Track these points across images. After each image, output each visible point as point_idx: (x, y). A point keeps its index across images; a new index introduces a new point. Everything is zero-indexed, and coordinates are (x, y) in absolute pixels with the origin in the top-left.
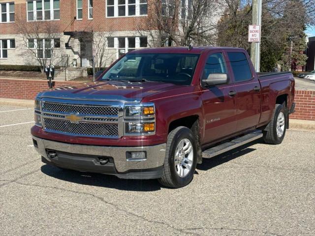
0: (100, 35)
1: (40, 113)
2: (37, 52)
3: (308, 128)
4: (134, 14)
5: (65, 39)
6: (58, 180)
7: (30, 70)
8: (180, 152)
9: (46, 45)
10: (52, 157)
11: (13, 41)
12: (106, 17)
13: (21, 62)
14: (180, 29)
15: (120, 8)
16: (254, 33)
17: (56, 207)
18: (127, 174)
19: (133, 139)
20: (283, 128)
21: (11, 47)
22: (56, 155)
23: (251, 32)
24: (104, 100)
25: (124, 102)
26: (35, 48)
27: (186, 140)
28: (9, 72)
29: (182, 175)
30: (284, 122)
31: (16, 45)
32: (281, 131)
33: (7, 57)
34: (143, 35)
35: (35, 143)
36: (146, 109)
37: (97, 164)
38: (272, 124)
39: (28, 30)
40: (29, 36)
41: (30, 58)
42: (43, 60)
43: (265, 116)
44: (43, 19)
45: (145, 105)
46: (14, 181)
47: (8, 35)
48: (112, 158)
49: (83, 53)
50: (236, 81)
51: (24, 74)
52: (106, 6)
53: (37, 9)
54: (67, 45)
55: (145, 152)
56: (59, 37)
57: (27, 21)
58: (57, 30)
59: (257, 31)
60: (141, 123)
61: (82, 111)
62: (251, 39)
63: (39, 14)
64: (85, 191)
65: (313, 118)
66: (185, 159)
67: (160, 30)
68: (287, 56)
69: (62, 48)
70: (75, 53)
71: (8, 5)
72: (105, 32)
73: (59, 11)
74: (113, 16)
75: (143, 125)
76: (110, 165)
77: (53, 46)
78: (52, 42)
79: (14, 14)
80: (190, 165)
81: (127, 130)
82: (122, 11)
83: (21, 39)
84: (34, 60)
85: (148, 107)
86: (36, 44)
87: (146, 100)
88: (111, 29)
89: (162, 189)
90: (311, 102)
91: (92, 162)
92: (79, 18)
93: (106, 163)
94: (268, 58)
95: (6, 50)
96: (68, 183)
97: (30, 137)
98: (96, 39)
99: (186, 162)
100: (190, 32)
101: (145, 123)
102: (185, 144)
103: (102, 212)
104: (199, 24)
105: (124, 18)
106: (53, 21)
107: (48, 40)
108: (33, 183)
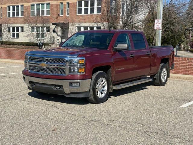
0: (73, 25)
1: (27, 62)
2: (36, 34)
3: (184, 79)
4: (94, 13)
5: (53, 27)
6: (36, 99)
7: (32, 45)
8: (99, 85)
9: (41, 30)
10: (32, 85)
11: (22, 28)
12: (77, 14)
13: (26, 40)
14: (121, 22)
15: (85, 9)
16: (158, 24)
17: (32, 110)
18: (70, 95)
19: (73, 76)
20: (166, 77)
21: (21, 32)
22: (34, 85)
23: (156, 23)
24: (59, 55)
25: (69, 57)
26: (35, 32)
27: (103, 78)
28: (20, 46)
29: (100, 97)
30: (166, 74)
31: (24, 30)
32: (164, 79)
33: (18, 37)
34: (99, 25)
35: (24, 78)
36: (80, 60)
37: (55, 89)
38: (159, 75)
39: (31, 21)
40: (32, 25)
41: (32, 38)
42: (40, 39)
43: (153, 70)
44: (40, 16)
45: (80, 59)
46: (13, 98)
47: (20, 24)
48: (62, 86)
49: (63, 35)
50: (135, 49)
51: (28, 47)
52: (77, 8)
53: (37, 9)
54: (54, 31)
55: (79, 83)
56: (49, 26)
57: (31, 16)
58: (48, 22)
59: (159, 23)
60: (77, 68)
61: (48, 61)
62: (156, 28)
63: (38, 12)
64: (49, 103)
65: (188, 73)
66: (102, 89)
67: (109, 23)
68: (188, 40)
69: (51, 32)
70: (58, 35)
71: (20, 6)
72: (76, 23)
73: (49, 10)
74: (81, 14)
75: (79, 69)
76: (61, 89)
77: (45, 31)
78: (45, 29)
79: (23, 12)
80: (105, 92)
81: (70, 71)
82: (87, 11)
83: (27, 27)
84: (34, 39)
85: (81, 59)
86: (35, 30)
87: (80, 56)
88: (80, 22)
89: (89, 104)
90: (187, 64)
91: (52, 88)
92: (61, 15)
93: (59, 88)
94: (173, 40)
95: (18, 33)
96: (41, 100)
97: (22, 76)
98: (71, 27)
99: (103, 91)
100: (126, 24)
101: (80, 68)
102: (102, 81)
103: (55, 112)
104: (131, 20)
105: (87, 15)
106: (46, 16)
107: (43, 28)
108: (22, 100)
